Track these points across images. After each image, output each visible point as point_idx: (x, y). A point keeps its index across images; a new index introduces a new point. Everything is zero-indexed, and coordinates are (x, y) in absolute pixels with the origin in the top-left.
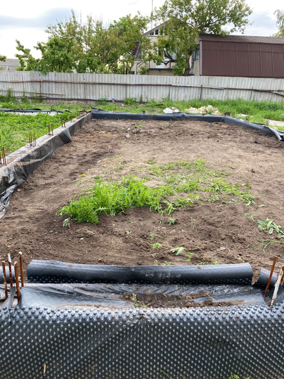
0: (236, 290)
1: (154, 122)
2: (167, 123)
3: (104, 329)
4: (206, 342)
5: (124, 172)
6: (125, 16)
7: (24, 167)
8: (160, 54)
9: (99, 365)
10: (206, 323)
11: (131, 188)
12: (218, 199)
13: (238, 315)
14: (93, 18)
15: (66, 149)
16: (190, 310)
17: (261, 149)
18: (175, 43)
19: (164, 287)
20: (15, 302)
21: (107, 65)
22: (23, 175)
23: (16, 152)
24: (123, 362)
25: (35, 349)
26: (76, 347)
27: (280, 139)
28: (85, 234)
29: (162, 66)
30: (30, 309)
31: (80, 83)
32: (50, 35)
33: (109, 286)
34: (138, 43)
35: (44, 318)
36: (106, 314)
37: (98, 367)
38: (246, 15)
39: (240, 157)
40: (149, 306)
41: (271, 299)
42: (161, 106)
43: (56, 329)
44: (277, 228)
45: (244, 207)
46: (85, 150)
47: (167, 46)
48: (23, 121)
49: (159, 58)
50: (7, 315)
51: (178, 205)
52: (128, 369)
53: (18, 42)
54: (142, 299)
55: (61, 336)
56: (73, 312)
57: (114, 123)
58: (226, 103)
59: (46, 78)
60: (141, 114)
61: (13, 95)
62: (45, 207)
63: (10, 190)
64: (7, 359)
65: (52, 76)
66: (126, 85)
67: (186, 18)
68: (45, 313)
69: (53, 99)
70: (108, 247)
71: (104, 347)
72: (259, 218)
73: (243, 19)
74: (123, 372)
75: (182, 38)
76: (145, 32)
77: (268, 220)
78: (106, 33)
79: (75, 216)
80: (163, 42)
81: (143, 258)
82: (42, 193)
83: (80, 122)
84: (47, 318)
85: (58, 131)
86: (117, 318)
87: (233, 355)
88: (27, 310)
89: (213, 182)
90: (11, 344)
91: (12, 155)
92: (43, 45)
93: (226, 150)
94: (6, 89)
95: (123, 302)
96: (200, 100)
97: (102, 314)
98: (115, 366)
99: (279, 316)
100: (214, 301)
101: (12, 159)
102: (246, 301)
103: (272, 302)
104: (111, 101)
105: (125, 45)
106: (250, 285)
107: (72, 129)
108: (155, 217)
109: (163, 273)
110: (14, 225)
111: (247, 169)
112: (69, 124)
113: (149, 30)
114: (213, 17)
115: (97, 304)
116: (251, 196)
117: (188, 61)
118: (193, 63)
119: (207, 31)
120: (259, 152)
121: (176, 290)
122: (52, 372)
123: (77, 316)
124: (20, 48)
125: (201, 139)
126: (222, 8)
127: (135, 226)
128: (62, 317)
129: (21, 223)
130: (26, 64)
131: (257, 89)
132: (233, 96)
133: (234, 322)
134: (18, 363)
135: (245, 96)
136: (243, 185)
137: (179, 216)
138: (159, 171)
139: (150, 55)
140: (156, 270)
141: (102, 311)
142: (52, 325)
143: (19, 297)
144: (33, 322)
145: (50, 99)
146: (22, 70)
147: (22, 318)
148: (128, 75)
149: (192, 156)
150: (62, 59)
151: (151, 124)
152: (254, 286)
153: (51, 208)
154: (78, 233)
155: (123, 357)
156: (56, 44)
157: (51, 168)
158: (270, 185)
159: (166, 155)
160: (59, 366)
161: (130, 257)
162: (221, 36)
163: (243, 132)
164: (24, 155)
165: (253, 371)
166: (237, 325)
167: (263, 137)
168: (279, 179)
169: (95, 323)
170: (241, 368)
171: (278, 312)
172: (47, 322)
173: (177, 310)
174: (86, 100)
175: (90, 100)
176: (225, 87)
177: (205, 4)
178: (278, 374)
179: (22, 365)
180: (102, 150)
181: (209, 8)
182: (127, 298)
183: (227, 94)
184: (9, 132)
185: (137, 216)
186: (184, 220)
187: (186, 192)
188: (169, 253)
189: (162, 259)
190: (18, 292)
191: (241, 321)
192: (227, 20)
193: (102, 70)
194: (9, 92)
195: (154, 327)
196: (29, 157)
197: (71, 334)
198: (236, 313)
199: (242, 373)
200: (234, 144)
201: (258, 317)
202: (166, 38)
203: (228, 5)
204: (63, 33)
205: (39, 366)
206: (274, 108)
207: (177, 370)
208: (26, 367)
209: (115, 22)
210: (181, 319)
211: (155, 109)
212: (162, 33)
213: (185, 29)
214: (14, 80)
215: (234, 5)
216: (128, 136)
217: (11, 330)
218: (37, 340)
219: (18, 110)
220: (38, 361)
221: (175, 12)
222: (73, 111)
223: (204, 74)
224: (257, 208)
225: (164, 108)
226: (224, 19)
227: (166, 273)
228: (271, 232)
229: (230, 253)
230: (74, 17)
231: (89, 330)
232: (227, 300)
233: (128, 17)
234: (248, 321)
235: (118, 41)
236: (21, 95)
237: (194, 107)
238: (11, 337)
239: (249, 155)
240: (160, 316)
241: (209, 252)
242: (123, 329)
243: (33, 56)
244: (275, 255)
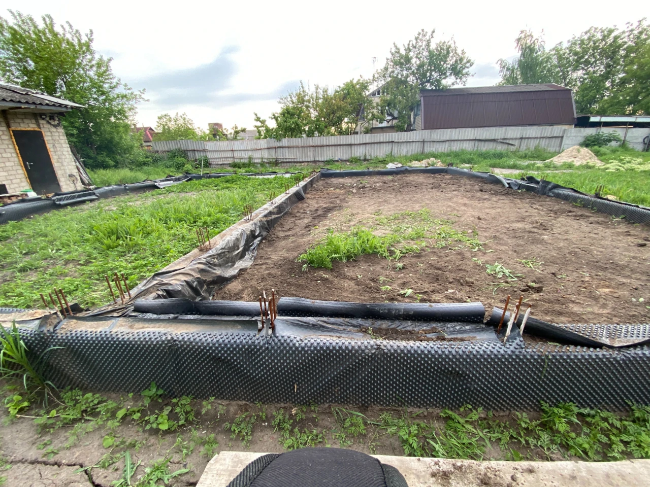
0: (468, 327)
1: (379, 177)
2: (390, 177)
3: (345, 356)
4: (440, 373)
5: (352, 223)
6: (349, 81)
7: (267, 221)
8: (382, 113)
9: (341, 388)
10: (440, 356)
11: (360, 238)
12: (444, 245)
13: (471, 350)
14: (320, 86)
15: (300, 205)
16: (424, 344)
17: (487, 197)
18: (396, 101)
19: (397, 322)
20: (270, 331)
21: (333, 128)
22: (266, 228)
23: (260, 209)
24: (362, 386)
25: (287, 371)
26: (321, 371)
27: (507, 186)
28: (321, 277)
29: (385, 124)
30: (283, 337)
31: (309, 147)
32: (282, 105)
33: (347, 320)
34: (361, 104)
35: (294, 345)
36: (347, 343)
37: (340, 390)
38: (468, 67)
39: (465, 205)
40: (385, 339)
41: (505, 336)
42: (384, 162)
43: (304, 354)
44: (507, 272)
45: (471, 252)
46: (316, 206)
47: (389, 105)
48: (263, 182)
49: (382, 116)
50: (264, 342)
51: (404, 251)
52: (367, 394)
53: (256, 115)
54: (378, 332)
55: (309, 361)
56: (319, 341)
57: (341, 180)
58: (448, 155)
59: (280, 144)
60: (366, 170)
61: (253, 161)
62: (287, 255)
63: (257, 241)
64: (265, 378)
65: (285, 142)
66: (351, 145)
67: (407, 76)
68: (295, 341)
69: (287, 162)
70: (342, 289)
71: (346, 373)
72: (487, 262)
73: (464, 71)
74: (362, 396)
75: (403, 96)
76: (367, 93)
77: (496, 264)
78: (332, 99)
79: (312, 262)
80: (384, 101)
81: (374, 298)
82: (283, 243)
83: (311, 181)
84: (297, 345)
85: (293, 190)
86: (356, 348)
87: (466, 386)
88: (280, 338)
89: (439, 229)
90: (268, 366)
91: (257, 211)
92: (276, 115)
93: (450, 199)
94: (246, 157)
95: (360, 334)
96: (423, 153)
97: (343, 343)
98: (355, 390)
99: (512, 351)
100: (446, 336)
101: (257, 215)
102: (478, 338)
103: (506, 338)
104: (337, 161)
105: (349, 108)
106: (482, 323)
107: (305, 188)
108: (383, 263)
109: (396, 309)
110: (262, 270)
111: (473, 217)
112: (302, 184)
113: (371, 91)
114: (433, 73)
115: (338, 335)
116: (478, 242)
117: (409, 117)
118: (415, 119)
119: (428, 86)
120: (485, 199)
121: (409, 326)
122: (302, 392)
123: (321, 344)
124: (258, 119)
125: (424, 190)
126: (442, 63)
127: (365, 270)
128: (309, 345)
129: (267, 269)
130: (262, 133)
131: (481, 138)
132: (456, 147)
133: (467, 355)
134: (274, 382)
135: (468, 146)
136: (469, 231)
137: (407, 261)
138: (385, 221)
139: (373, 115)
140: (389, 307)
141: (343, 341)
142: (301, 351)
143: (273, 328)
144: (285, 348)
145: (284, 162)
146: (259, 139)
147: (276, 344)
148: (353, 136)
149: (417, 207)
150: (293, 126)
151: (375, 179)
152: (486, 324)
153: (291, 255)
154: (315, 277)
155: (362, 382)
156: (288, 113)
157: (289, 222)
158: (498, 232)
159: (390, 206)
160: (307, 387)
161: (363, 298)
162: (442, 90)
163: (468, 182)
164: (266, 212)
165: (486, 402)
166: (470, 359)
167: (489, 185)
168: (507, 225)
169: (338, 351)
170: (474, 398)
171: (512, 348)
172: (297, 348)
173: (411, 343)
174: (315, 162)
175: (319, 161)
176: (448, 139)
177: (426, 61)
178: (511, 406)
179: (277, 384)
180: (332, 205)
181: (430, 65)
182: (365, 331)
183: (450, 146)
184: (252, 193)
185: (366, 262)
186: (412, 265)
187: (412, 239)
188: (398, 295)
189: (392, 299)
190: (272, 324)
191: (474, 355)
192: (448, 74)
193: (329, 133)
194: (250, 158)
195: (390, 357)
196: (270, 213)
197: (317, 360)
198: (469, 348)
199: (475, 404)
200: (459, 193)
201: (491, 352)
202: (388, 97)
203: (448, 59)
204: (293, 103)
205: (291, 386)
206: (499, 156)
207: (412, 397)
208: (281, 386)
209: (339, 87)
210: (415, 351)
211: (378, 165)
212: (383, 93)
213: (406, 87)
214: (253, 148)
215: (455, 59)
216: (354, 191)
217: (268, 354)
218: (289, 363)
219: (258, 174)
220: (290, 382)
221: (396, 72)
222: (305, 172)
223: (425, 128)
224: (485, 253)
225: (387, 164)
226: (445, 74)
227: (399, 310)
228: (500, 275)
229: (459, 295)
230: (302, 87)
231: (333, 357)
232: (459, 336)
233: (351, 82)
234: (481, 355)
235: (342, 104)
236: (260, 161)
237: (417, 160)
238: (268, 360)
239: (474, 203)
240: (395, 347)
241: (438, 294)
242: (362, 358)
243: (269, 126)
244: (505, 297)
